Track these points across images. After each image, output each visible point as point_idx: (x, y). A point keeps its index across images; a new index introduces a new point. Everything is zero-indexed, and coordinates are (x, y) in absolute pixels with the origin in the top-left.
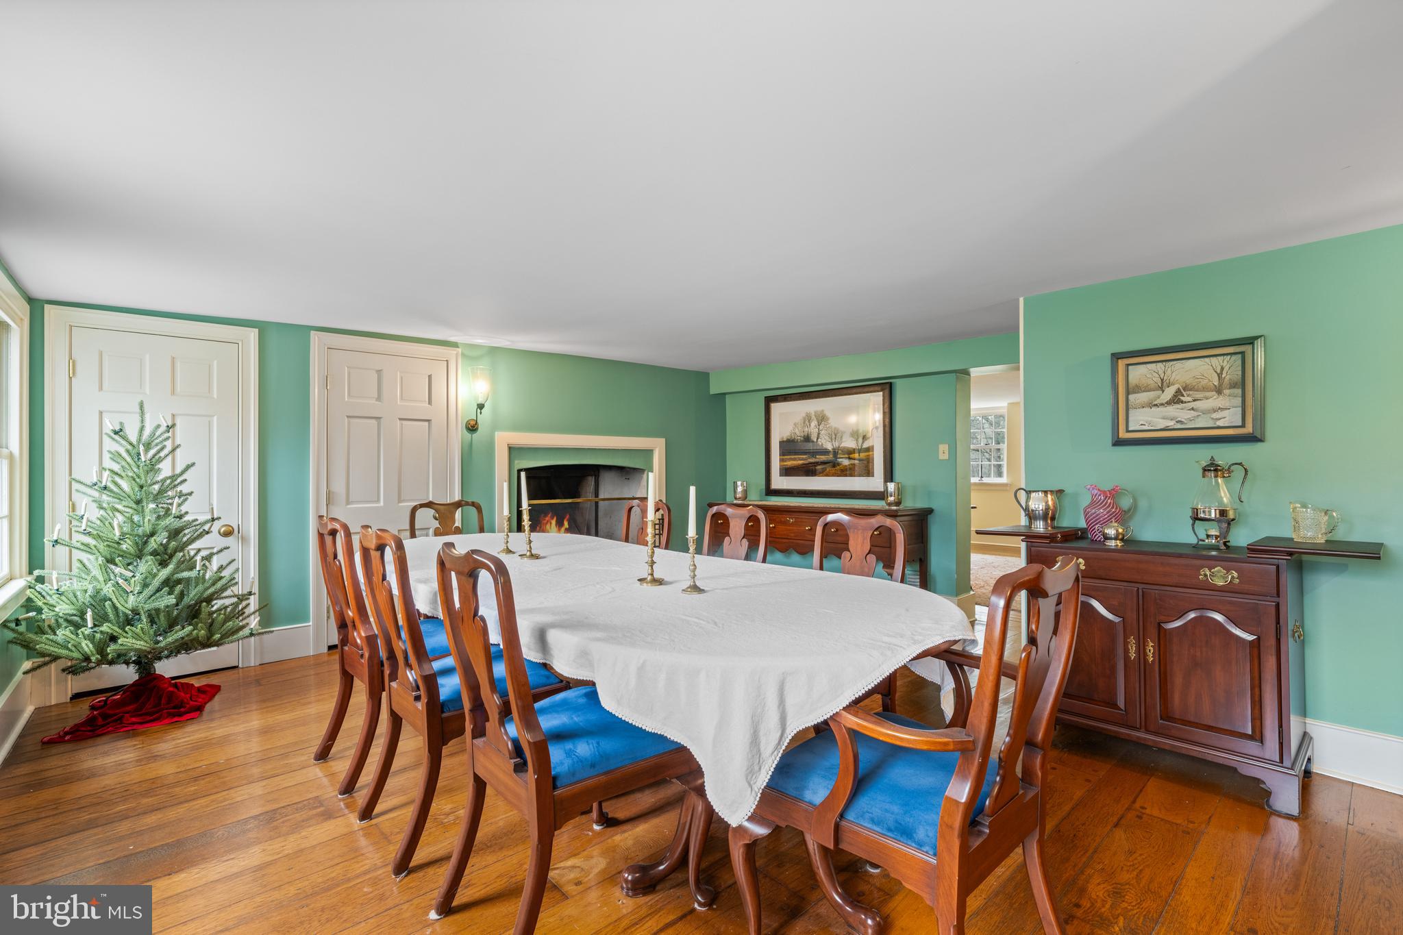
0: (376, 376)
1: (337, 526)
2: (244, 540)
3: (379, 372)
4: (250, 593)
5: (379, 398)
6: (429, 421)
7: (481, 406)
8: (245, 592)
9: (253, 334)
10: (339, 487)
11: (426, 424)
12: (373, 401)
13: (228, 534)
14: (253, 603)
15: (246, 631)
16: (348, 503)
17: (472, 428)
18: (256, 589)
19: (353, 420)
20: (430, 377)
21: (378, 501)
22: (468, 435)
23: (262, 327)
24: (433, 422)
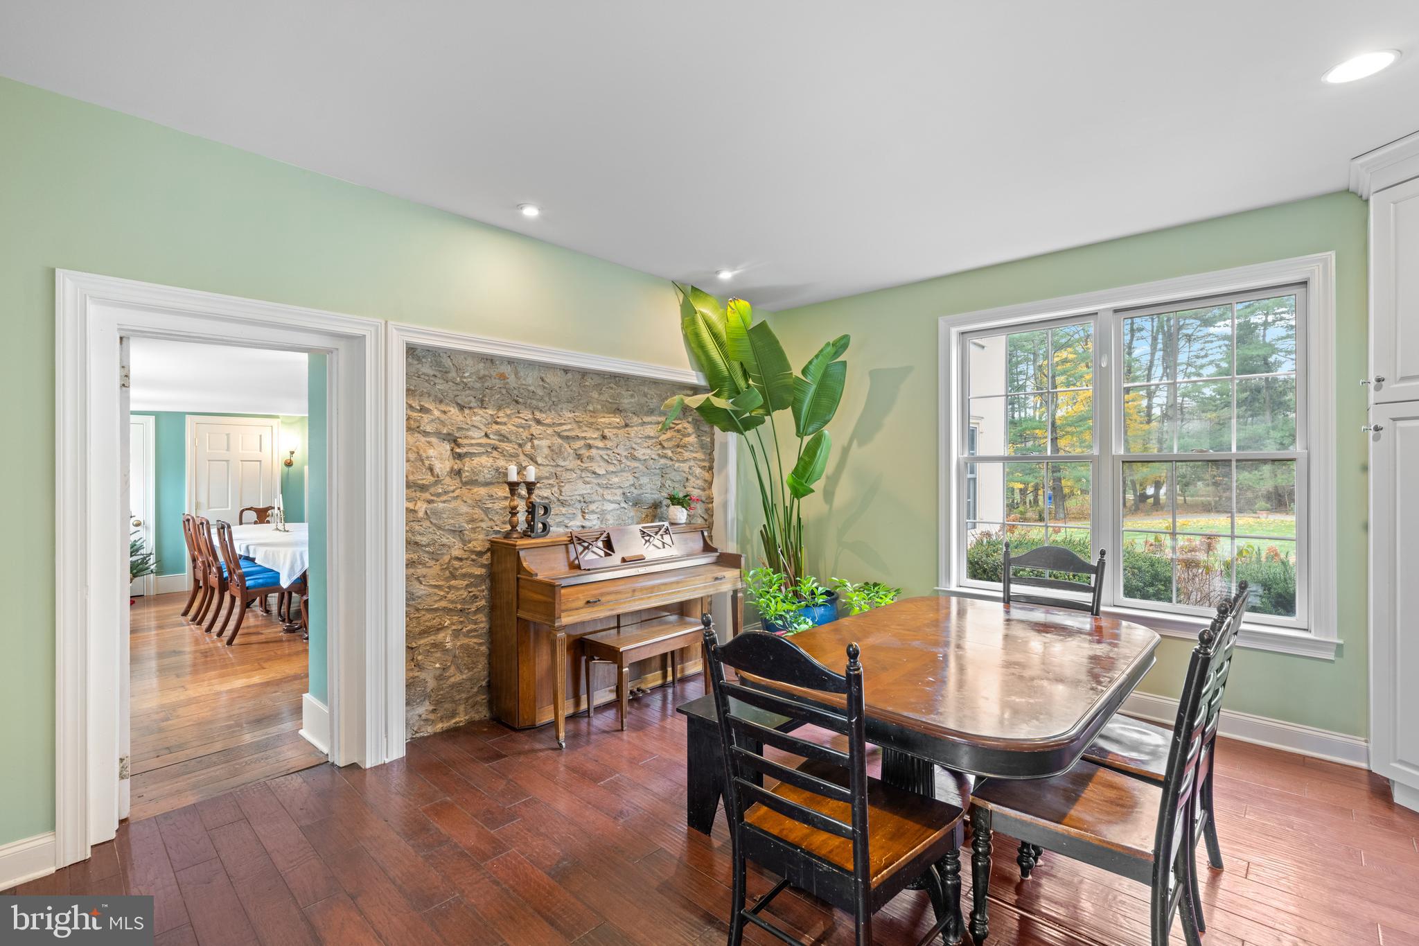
0: (226, 437)
1: (190, 518)
2: (147, 528)
3: (228, 435)
4: (151, 554)
5: (228, 449)
6: (260, 461)
7: (292, 453)
8: (148, 553)
9: (152, 419)
10: (203, 499)
11: (259, 463)
12: (225, 452)
13: (138, 525)
14: (152, 559)
15: (149, 571)
16: (209, 508)
17: (289, 464)
18: (154, 552)
19: (211, 462)
20: (261, 436)
21: (228, 507)
22: (286, 469)
23: (157, 415)
24: (263, 462)
